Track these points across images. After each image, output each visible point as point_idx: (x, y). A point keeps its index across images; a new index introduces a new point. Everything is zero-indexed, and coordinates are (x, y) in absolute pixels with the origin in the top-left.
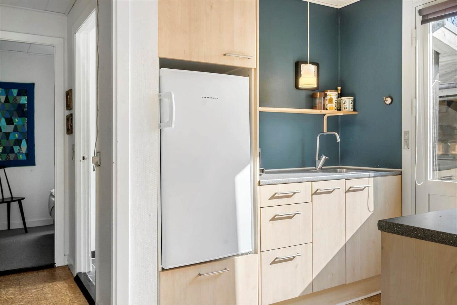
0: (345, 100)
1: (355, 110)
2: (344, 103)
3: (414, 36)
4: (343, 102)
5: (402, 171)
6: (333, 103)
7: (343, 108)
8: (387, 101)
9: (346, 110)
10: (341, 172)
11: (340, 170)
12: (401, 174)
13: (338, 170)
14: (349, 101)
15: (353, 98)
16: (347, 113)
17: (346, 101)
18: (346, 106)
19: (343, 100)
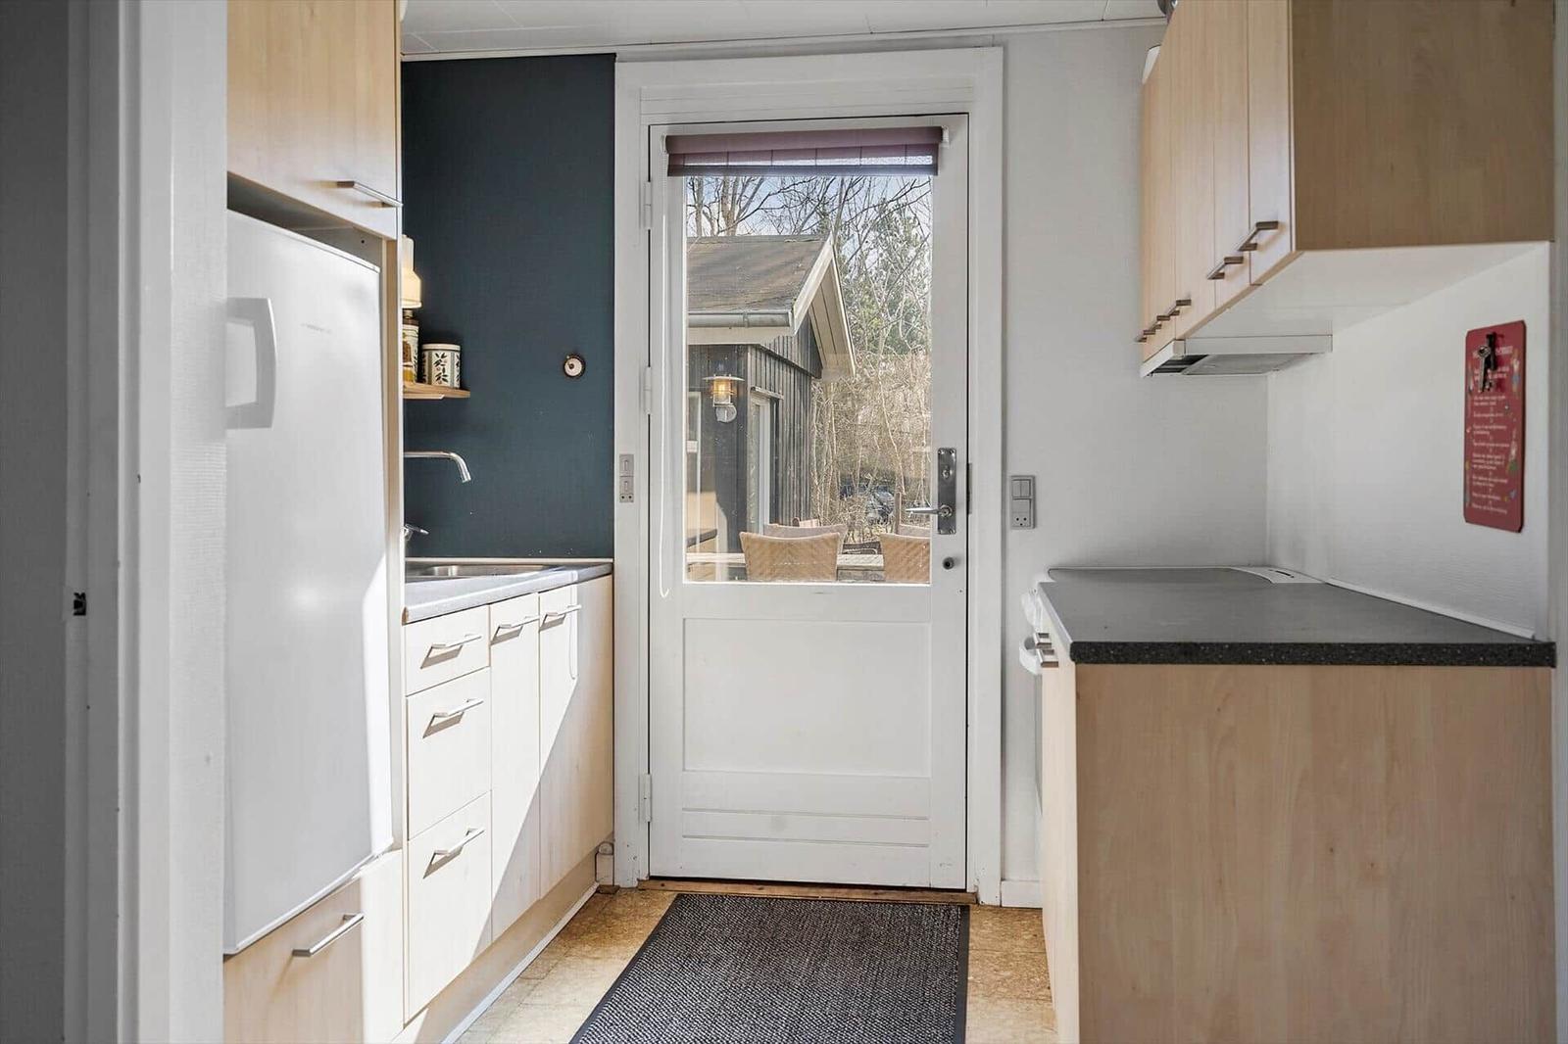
0: (440, 354)
1: (462, 387)
2: (438, 363)
3: (648, 202)
4: (435, 359)
5: (612, 564)
6: (410, 360)
7: (434, 378)
8: (572, 367)
9: (444, 383)
10: (445, 576)
11: (439, 571)
12: (611, 572)
13: (436, 568)
14: (453, 356)
15: (457, 347)
16: (451, 393)
17: (443, 356)
18: (444, 370)
19: (434, 353)
